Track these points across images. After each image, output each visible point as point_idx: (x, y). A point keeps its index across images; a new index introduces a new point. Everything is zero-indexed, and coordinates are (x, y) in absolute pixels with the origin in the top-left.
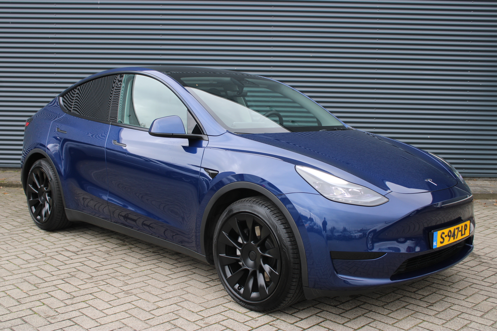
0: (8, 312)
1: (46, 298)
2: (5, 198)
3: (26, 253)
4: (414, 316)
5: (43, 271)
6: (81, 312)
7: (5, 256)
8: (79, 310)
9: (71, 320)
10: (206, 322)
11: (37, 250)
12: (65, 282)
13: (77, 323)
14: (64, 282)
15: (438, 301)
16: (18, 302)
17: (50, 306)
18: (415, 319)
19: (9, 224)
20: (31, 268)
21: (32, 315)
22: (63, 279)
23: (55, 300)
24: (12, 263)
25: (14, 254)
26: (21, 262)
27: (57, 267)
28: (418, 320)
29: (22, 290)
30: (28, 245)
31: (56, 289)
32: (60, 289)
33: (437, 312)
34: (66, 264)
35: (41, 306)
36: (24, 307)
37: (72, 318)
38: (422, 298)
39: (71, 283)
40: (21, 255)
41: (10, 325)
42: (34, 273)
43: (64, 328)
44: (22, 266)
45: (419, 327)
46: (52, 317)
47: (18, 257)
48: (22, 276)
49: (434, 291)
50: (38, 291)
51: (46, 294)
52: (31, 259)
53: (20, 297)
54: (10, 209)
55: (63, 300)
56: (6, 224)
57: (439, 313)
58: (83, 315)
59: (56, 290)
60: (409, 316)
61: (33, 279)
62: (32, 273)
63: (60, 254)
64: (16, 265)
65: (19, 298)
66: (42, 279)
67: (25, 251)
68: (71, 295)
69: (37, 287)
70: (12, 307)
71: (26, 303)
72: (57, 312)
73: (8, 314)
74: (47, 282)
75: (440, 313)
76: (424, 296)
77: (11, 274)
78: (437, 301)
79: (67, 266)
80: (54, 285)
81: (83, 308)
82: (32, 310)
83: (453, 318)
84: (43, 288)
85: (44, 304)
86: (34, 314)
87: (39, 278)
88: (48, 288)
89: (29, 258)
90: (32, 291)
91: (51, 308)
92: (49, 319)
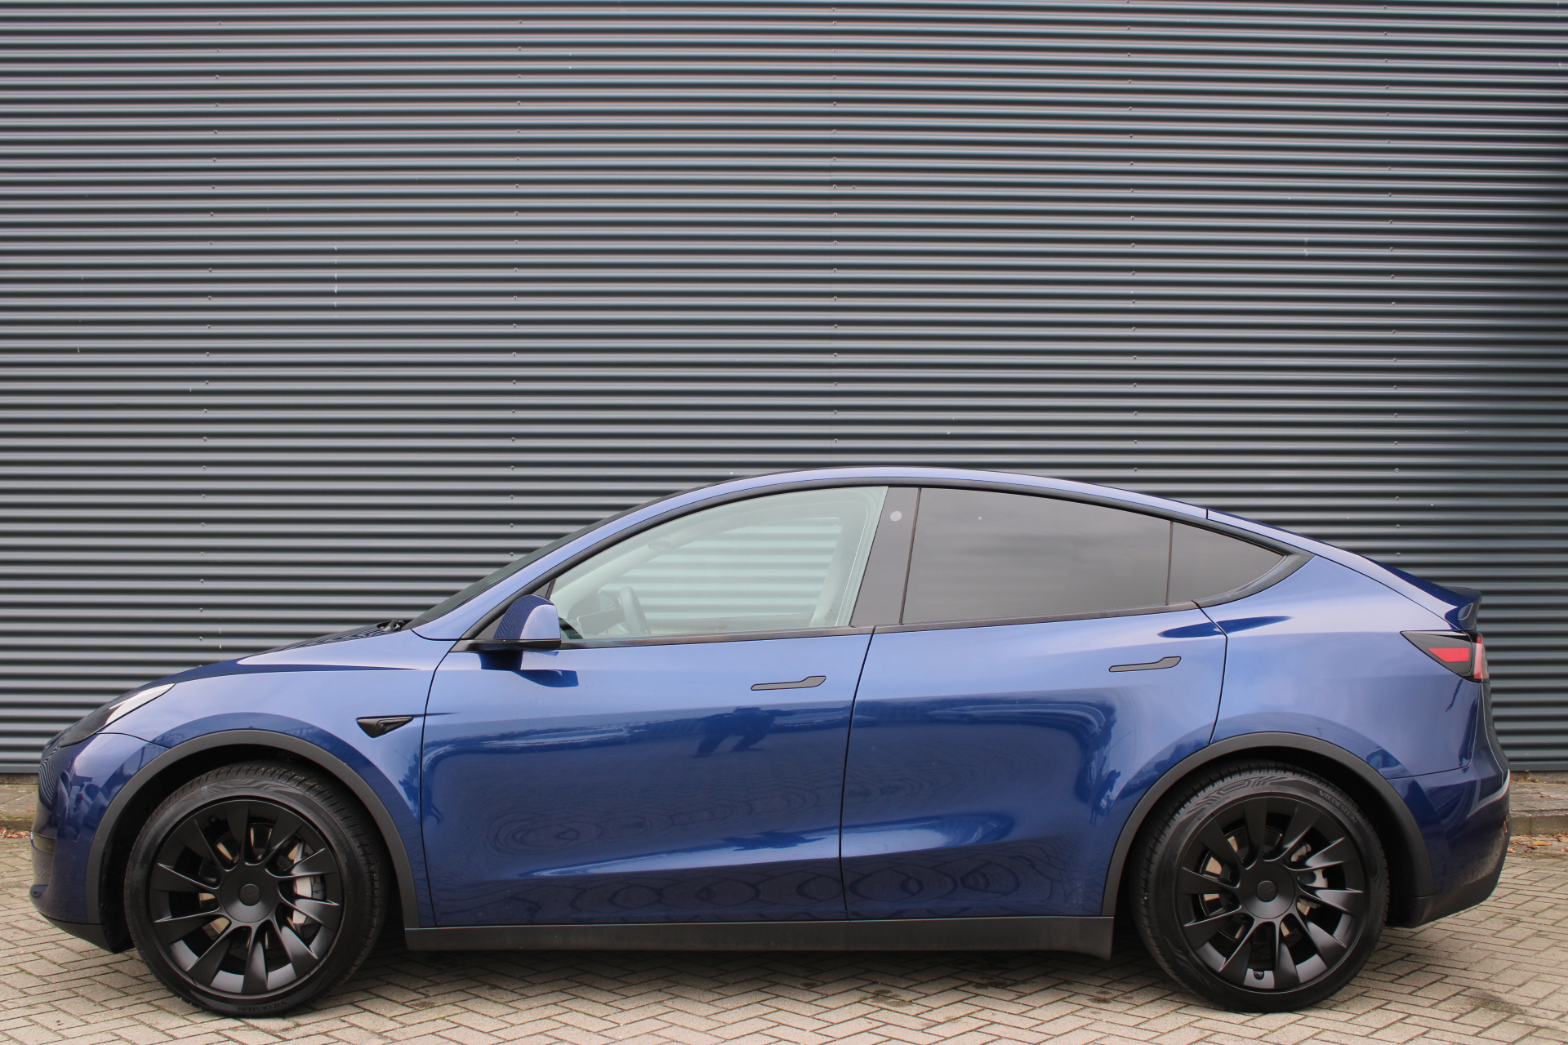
11: (157, 1029)
19: (62, 946)
63: (230, 1039)
67: (117, 1032)
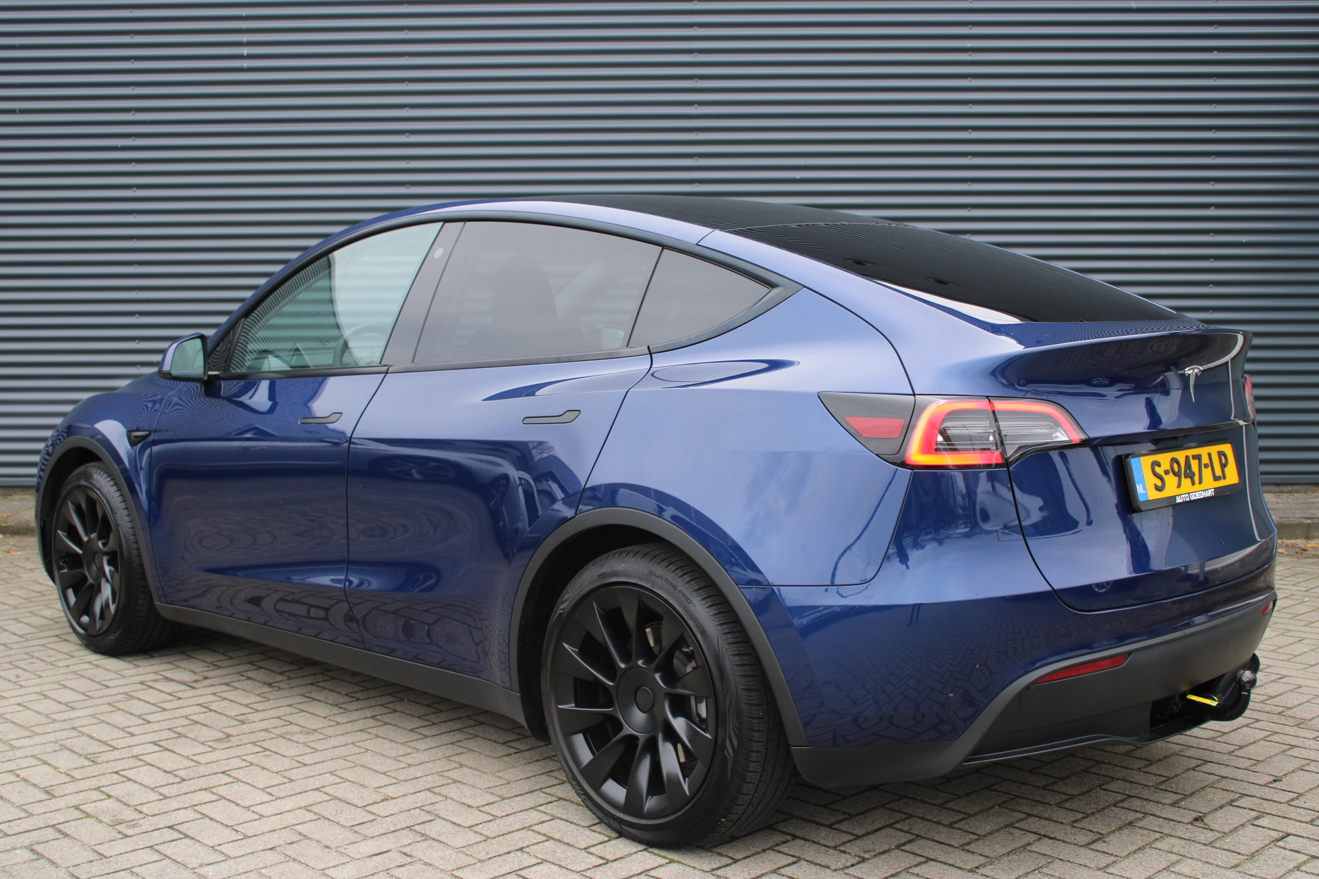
0: (23, 815)
1: (114, 784)
2: (12, 563)
3: (65, 687)
4: (1009, 806)
5: (107, 726)
6: (198, 812)
7: (12, 695)
8: (194, 808)
9: (174, 829)
12: (161, 749)
13: (189, 835)
14: (158, 748)
16: (47, 792)
17: (123, 800)
19: (22, 622)
20: (77, 721)
21: (80, 821)
22: (158, 743)
23: (137, 787)
24: (30, 709)
25: (35, 691)
26: (54, 707)
27: (142, 716)
28: (1015, 814)
29: (55, 768)
30: (70, 670)
31: (140, 763)
32: (149, 764)
34: (164, 710)
35: (103, 800)
36: (61, 803)
37: (176, 825)
39: (175, 750)
40: (52, 692)
41: (27, 842)
42: (85, 730)
43: (157, 845)
44: (56, 717)
46: (129, 824)
47: (45, 696)
48: (56, 737)
50: (96, 769)
51: (116, 776)
52: (79, 699)
53: (52, 783)
54: (25, 589)
55: (156, 787)
56: (14, 622)
58: (203, 818)
59: (139, 767)
61: (80, 744)
62: (80, 732)
63: (151, 687)
64: (41, 714)
65: (48, 784)
66: (105, 743)
67: (63, 683)
68: (176, 776)
69: (93, 761)
70: (32, 805)
71: (65, 795)
72: (141, 812)
73: (22, 820)
74: (117, 749)
77: (27, 733)
79: (167, 715)
81: (205, 803)
82: (82, 811)
84: (108, 762)
85: (109, 796)
86: (86, 817)
87: (97, 740)
88: (121, 761)
89: (74, 699)
90: (80, 770)
91: (126, 804)
92: (121, 828)
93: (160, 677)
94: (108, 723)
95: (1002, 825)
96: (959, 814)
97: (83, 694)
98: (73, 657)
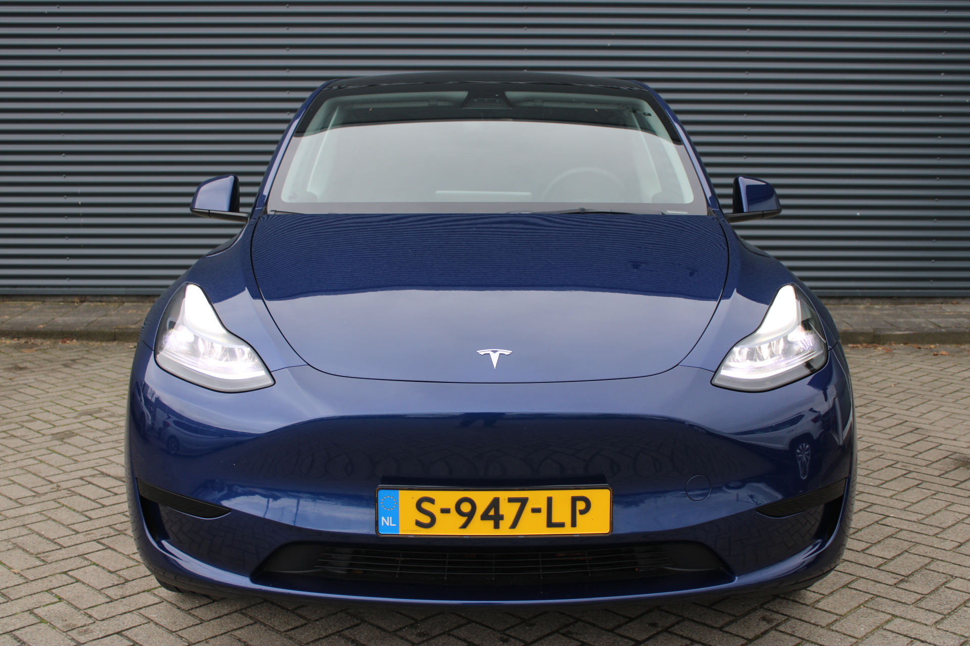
1: (64, 586)
3: (15, 483)
4: (872, 606)
5: (54, 523)
6: (143, 615)
8: (139, 611)
9: (122, 635)
10: (422, 631)
11: (39, 476)
12: (104, 547)
13: (138, 642)
14: (101, 547)
15: (917, 571)
16: (3, 595)
17: (73, 603)
18: (876, 613)
20: (26, 517)
21: (34, 627)
22: (100, 541)
23: (85, 589)
27: (84, 513)
28: (881, 615)
29: (10, 568)
30: (18, 466)
31: (86, 563)
32: (94, 564)
33: (919, 597)
34: (104, 506)
35: (55, 603)
36: (16, 607)
37: (124, 630)
38: (882, 564)
39: (116, 549)
42: (35, 527)
44: (7, 513)
45: (887, 632)
46: (81, 629)
48: (8, 536)
49: (905, 549)
50: (46, 570)
51: (65, 577)
52: (27, 495)
53: (7, 585)
55: (102, 589)
57: (923, 597)
58: (149, 622)
59: (85, 566)
60: (862, 607)
61: (31, 542)
62: (30, 529)
63: (90, 483)
65: (4, 586)
66: (53, 541)
67: (12, 478)
68: (120, 576)
69: (43, 561)
71: (20, 598)
72: (90, 616)
74: (65, 547)
75: (926, 598)
76: (885, 560)
78: (915, 569)
79: (106, 511)
80: (80, 554)
81: (149, 606)
82: (36, 615)
83: (955, 609)
84: (56, 561)
85: (61, 599)
86: (40, 622)
87: (45, 538)
88: (68, 560)
89: (23, 495)
90: (32, 570)
91: (76, 608)
92: (74, 634)
93: (97, 472)
94: (54, 520)
95: (874, 627)
96: (832, 615)
97: (30, 490)
98: (19, 452)
